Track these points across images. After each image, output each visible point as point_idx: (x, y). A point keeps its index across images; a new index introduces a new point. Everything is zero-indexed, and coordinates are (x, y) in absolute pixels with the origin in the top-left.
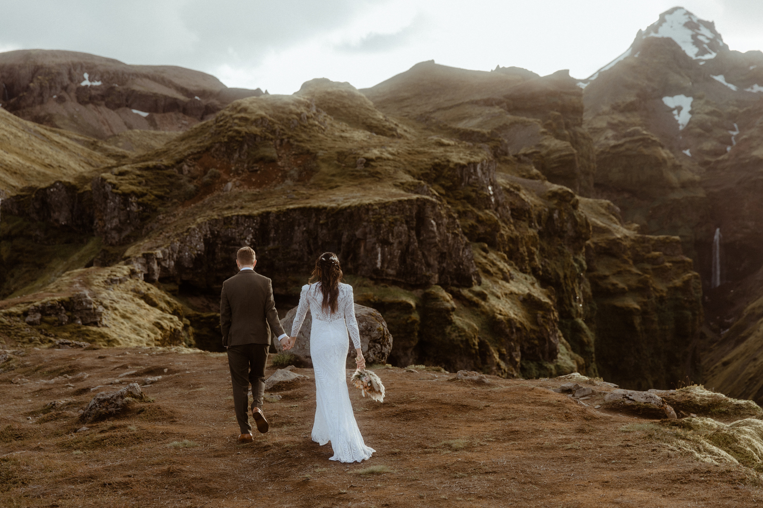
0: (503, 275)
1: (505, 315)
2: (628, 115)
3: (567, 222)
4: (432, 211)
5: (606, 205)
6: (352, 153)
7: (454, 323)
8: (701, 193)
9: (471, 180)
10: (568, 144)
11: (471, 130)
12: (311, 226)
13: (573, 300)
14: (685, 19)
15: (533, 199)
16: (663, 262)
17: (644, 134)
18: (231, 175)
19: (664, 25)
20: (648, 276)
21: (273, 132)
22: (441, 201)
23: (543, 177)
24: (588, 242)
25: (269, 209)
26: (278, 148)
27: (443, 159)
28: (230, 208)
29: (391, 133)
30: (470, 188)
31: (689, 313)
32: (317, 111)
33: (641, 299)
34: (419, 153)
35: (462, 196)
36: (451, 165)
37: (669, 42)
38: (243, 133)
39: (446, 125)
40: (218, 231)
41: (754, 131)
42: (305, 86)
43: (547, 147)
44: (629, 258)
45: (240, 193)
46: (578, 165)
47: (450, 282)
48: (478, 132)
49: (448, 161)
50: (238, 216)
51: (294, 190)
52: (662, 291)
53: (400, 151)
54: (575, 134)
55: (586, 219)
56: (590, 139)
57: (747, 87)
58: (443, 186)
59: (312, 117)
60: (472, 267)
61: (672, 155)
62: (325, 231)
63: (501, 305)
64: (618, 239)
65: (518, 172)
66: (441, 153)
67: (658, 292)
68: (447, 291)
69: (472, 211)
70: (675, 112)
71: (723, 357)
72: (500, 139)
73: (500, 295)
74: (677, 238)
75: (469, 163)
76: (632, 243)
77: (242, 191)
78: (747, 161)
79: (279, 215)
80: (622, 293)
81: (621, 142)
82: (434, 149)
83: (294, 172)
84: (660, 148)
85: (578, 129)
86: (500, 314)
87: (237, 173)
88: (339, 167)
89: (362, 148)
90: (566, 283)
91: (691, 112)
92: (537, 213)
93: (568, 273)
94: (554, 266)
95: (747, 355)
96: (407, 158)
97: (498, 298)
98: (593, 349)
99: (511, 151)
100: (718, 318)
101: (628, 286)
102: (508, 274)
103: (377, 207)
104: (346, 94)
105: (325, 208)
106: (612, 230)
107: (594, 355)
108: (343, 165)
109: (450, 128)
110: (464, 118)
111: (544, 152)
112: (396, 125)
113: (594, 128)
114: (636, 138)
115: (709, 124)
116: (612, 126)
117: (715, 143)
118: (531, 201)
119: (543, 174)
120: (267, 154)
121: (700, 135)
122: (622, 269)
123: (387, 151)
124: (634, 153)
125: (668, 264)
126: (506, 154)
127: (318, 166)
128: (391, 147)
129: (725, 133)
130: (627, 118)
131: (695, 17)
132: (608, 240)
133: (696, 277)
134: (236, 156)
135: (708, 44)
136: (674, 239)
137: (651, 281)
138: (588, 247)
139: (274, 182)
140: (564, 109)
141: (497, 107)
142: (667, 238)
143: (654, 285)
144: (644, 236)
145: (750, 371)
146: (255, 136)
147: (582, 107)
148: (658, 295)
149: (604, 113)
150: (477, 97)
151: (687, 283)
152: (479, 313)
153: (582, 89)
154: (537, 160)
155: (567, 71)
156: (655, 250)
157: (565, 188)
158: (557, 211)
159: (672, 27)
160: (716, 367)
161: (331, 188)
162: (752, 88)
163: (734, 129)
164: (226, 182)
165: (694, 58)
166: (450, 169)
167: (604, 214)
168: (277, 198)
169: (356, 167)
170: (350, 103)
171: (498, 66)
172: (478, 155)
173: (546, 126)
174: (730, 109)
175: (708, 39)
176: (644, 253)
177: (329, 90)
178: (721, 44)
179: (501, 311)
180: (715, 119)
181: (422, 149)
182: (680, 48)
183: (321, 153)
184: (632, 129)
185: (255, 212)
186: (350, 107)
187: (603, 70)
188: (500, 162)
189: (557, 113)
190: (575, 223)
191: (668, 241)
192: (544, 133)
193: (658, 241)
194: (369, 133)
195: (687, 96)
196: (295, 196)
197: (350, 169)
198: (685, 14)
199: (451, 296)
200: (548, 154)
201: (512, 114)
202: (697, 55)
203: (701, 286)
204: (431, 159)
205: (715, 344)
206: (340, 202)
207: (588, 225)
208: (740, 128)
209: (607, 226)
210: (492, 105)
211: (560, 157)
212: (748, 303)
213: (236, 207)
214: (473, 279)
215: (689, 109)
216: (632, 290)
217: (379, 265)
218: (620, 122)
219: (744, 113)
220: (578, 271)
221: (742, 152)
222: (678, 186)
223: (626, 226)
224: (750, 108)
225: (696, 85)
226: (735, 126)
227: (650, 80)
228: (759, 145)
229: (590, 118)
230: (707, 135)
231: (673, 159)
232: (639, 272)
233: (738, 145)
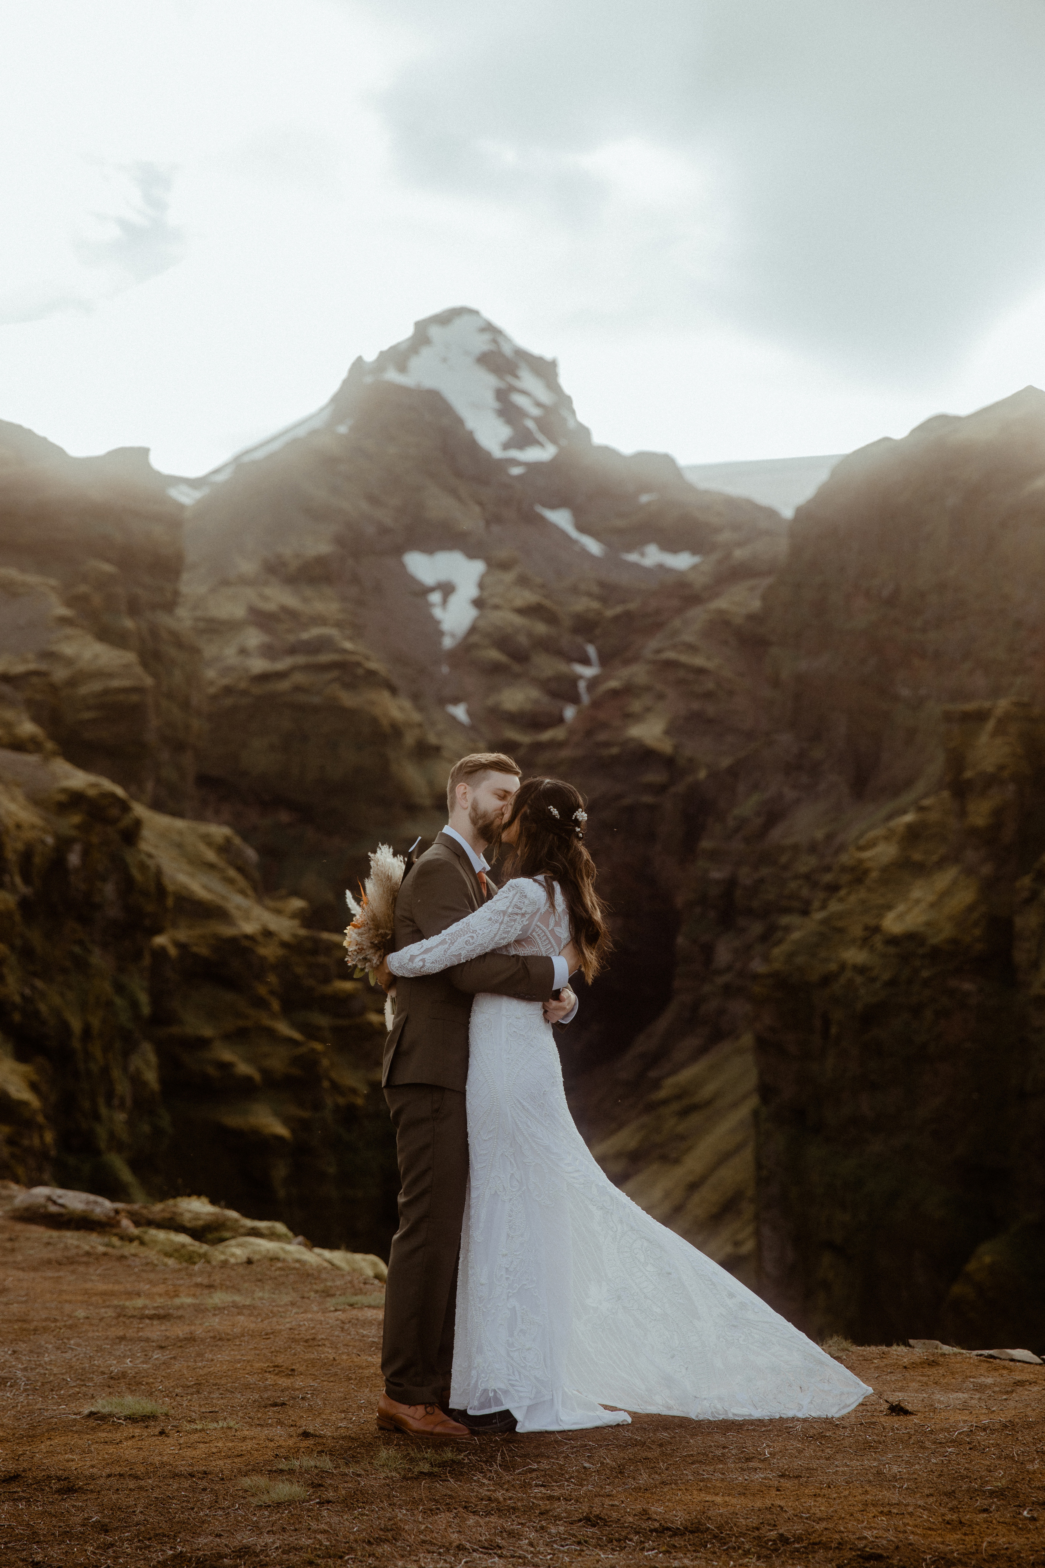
2: (308, 592)
3: (104, 879)
5: (219, 840)
10: (129, 657)
13: (101, 1101)
14: (482, 344)
15: (13, 807)
16: (363, 1010)
17: (345, 651)
19: (425, 352)
20: (319, 1047)
23: (50, 745)
24: (160, 940)
33: (294, 1111)
37: (433, 403)
41: (638, 673)
43: (69, 662)
44: (272, 992)
46: (154, 722)
52: (354, 1091)
54: (154, 632)
55: (159, 873)
56: (195, 651)
57: (630, 548)
61: (416, 717)
64: (247, 937)
67: (342, 1094)
70: (435, 598)
76: (280, 952)
78: (615, 750)
80: (245, 1090)
81: (281, 665)
84: (386, 695)
85: (164, 620)
90: (86, 1052)
91: (478, 603)
92: (20, 846)
93: (96, 1022)
94: (57, 1000)
101: (264, 1072)
106: (234, 912)
111: (60, 674)
113: (211, 621)
114: (324, 658)
115: (523, 640)
116: (262, 619)
117: (534, 693)
119: (52, 736)
121: (496, 669)
122: (250, 1023)
124: (316, 700)
125: (374, 1018)
129: (562, 667)
130: (305, 600)
131: (508, 340)
132: (217, 937)
135: (537, 420)
137: (325, 1062)
138: (160, 954)
140: (127, 559)
143: (334, 1075)
144: (316, 935)
147: (180, 557)
148: (341, 1101)
149: (244, 581)
153: (181, 507)
154: (38, 697)
155: (145, 451)
156: (344, 977)
157: (108, 785)
158: (77, 848)
159: (445, 360)
162: (643, 555)
163: (585, 661)
165: (497, 453)
167: (211, 866)
173: (71, 601)
174: (582, 605)
175: (539, 404)
176: (312, 982)
178: (572, 423)
180: (541, 628)
182: (460, 421)
184: (315, 632)
187: (246, 459)
189: (107, 568)
190: (128, 885)
192: (64, 621)
195: (471, 555)
198: (482, 329)
200: (72, 682)
202: (506, 446)
207: (161, 891)
208: (605, 660)
209: (220, 902)
211: (106, 692)
215: (473, 592)
216: (275, 1085)
218: (284, 609)
219: (617, 619)
220: (124, 1018)
221: (604, 726)
222: (427, 802)
223: (271, 904)
224: (632, 606)
225: (496, 529)
226: (591, 651)
227: (373, 500)
228: (648, 710)
229: (202, 590)
230: (517, 668)
231: (420, 725)
232: (296, 1035)
233: (596, 704)
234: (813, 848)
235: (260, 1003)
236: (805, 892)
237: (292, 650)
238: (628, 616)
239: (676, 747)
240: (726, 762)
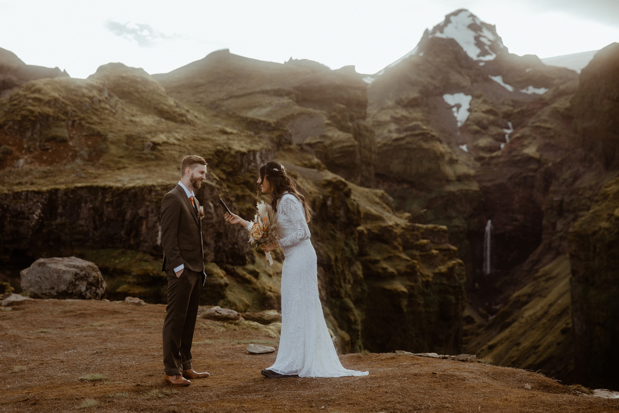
0: (276, 255)
1: (274, 292)
2: (411, 110)
3: (340, 209)
4: (210, 194)
5: (380, 194)
6: (140, 137)
7: (227, 298)
8: (475, 187)
9: (250, 167)
10: (350, 135)
11: (258, 120)
12: (97, 204)
13: (342, 281)
14: (469, 21)
15: (309, 186)
16: (431, 249)
17: (424, 129)
18: (23, 152)
19: (449, 25)
20: (416, 262)
21: (66, 113)
22: (221, 185)
23: (323, 166)
24: (360, 228)
25: (58, 187)
26: (70, 128)
27: (225, 146)
28: (20, 184)
29: (181, 118)
30: (249, 174)
31: (452, 298)
32: (109, 95)
33: (408, 283)
34: (203, 139)
35: (242, 181)
36: (233, 152)
37: (452, 43)
38: (36, 113)
39: (235, 113)
40: (7, 205)
41: (526, 131)
42: (101, 69)
43: (330, 138)
44: (399, 244)
45: (31, 170)
46: (359, 157)
47: (225, 260)
48: (264, 122)
49: (230, 148)
50: (27, 191)
51: (83, 170)
52: (428, 276)
53: (185, 137)
54: (358, 126)
55: (358, 206)
56: (372, 132)
57: (523, 88)
58: (224, 171)
59: (104, 101)
60: (247, 247)
61: (449, 150)
62: (110, 209)
63: (271, 283)
64: (390, 226)
65: (300, 161)
66: (224, 140)
67: (424, 277)
68: (221, 268)
69: (250, 196)
70: (455, 109)
71: (489, 341)
72: (285, 129)
73: (271, 273)
74: (444, 227)
75: (249, 151)
76: (402, 231)
77: (33, 168)
78: (519, 158)
79: (67, 192)
80: (392, 276)
81: (402, 135)
82: (218, 136)
83: (84, 152)
84: (438, 143)
85: (362, 122)
86: (270, 291)
87: (29, 151)
88: (127, 149)
89: (150, 133)
90: (336, 266)
91: (469, 110)
92: (311, 199)
93: (339, 256)
95: (511, 339)
96: (192, 144)
97: (270, 276)
98: (359, 327)
99: (296, 140)
100: (487, 304)
101: (397, 270)
102: (281, 255)
103: (159, 188)
104: (139, 80)
105: (111, 188)
106: (385, 218)
107: (360, 333)
108: (131, 148)
109: (238, 116)
110: (255, 107)
111: (327, 142)
112: (188, 111)
113: (379, 122)
114: (417, 132)
115: (485, 122)
116: (396, 120)
117: (490, 140)
118: (307, 189)
119: (323, 163)
120: (59, 134)
121: (476, 132)
122: (392, 255)
123: (173, 136)
124: (414, 146)
125: (434, 252)
126: (290, 143)
127: (107, 148)
128: (177, 132)
129: (500, 130)
130: (410, 113)
131: (478, 19)
132: (380, 227)
133: (460, 264)
134: (29, 134)
135: (489, 46)
136: (441, 229)
137: (418, 267)
138: (361, 233)
139: (65, 161)
140: (349, 103)
141: (286, 98)
142: (435, 227)
143: (421, 271)
144: (413, 224)
145: (513, 355)
146: (47, 116)
147: (366, 101)
148: (424, 279)
149: (389, 108)
150: (268, 87)
151: (451, 269)
152: (251, 289)
153: (367, 84)
154: (321, 150)
155: (354, 67)
156: (424, 238)
157: (339, 178)
158: (330, 199)
159: (456, 28)
160: (483, 350)
161: (119, 169)
162: (527, 90)
163: (508, 128)
164: (18, 158)
165: (475, 59)
166: (232, 156)
167: (378, 203)
168: (67, 176)
169: (143, 150)
170: (143, 88)
171: (291, 58)
172: (258, 144)
173: (330, 118)
174: (506, 108)
175: (489, 40)
176: (413, 240)
177: (124, 75)
178: (501, 46)
179: (271, 288)
181: (206, 136)
182: (461, 49)
183: (110, 136)
184: (414, 123)
185: (44, 189)
186: (144, 92)
188: (284, 150)
189: (342, 106)
190: (348, 211)
191: (436, 230)
192: (328, 125)
193: (427, 229)
194: (157, 118)
195: (467, 94)
196: (83, 175)
197: (138, 152)
198: (469, 16)
199: (224, 272)
200: (331, 145)
201: (300, 105)
202: (478, 56)
203: (464, 273)
204: (214, 146)
205: (482, 329)
206: (125, 183)
207: (359, 212)
208: (514, 127)
209: (380, 215)
210: (281, 96)
211: (342, 147)
212: (514, 292)
213: (26, 183)
214: (247, 258)
215: (468, 107)
216: (401, 275)
217: (159, 242)
218: (403, 116)
219: (518, 113)
220: (348, 254)
221: (515, 150)
222: (454, 179)
223: (398, 215)
224: (524, 108)
225: (475, 84)
226: (510, 124)
227: (432, 77)
228: (530, 143)
229: (375, 112)
230: (483, 131)
231: (450, 153)
232: (408, 258)
233: (511, 142)
234: (591, 188)
235: (396, 248)
236: (588, 203)
237: (406, 130)
238: (522, 112)
239: (541, 156)
240: (558, 160)
